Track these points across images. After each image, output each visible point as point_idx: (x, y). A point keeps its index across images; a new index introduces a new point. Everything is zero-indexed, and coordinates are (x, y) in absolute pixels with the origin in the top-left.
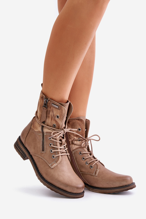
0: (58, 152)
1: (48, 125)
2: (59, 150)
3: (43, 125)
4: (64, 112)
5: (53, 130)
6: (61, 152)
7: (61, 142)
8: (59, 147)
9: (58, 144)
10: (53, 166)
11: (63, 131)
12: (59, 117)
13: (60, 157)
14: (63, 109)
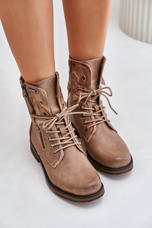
0: (58, 145)
1: (38, 116)
2: (59, 143)
3: (35, 117)
4: (44, 95)
5: (45, 120)
6: (62, 145)
7: (59, 132)
8: (58, 138)
9: (57, 135)
10: (55, 165)
11: (56, 117)
12: (43, 103)
13: (62, 151)
14: (41, 92)
